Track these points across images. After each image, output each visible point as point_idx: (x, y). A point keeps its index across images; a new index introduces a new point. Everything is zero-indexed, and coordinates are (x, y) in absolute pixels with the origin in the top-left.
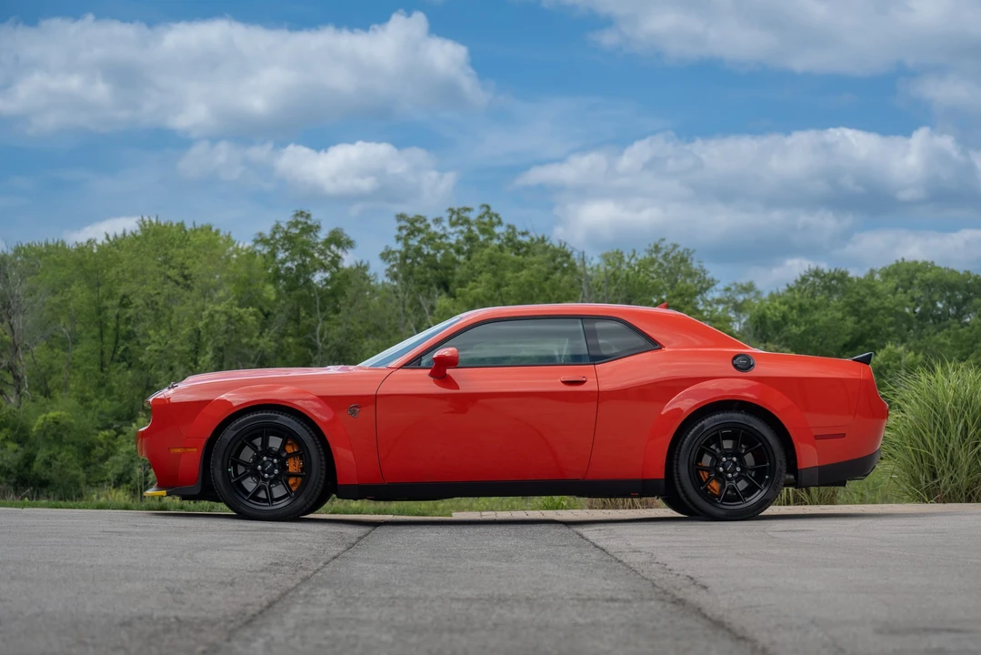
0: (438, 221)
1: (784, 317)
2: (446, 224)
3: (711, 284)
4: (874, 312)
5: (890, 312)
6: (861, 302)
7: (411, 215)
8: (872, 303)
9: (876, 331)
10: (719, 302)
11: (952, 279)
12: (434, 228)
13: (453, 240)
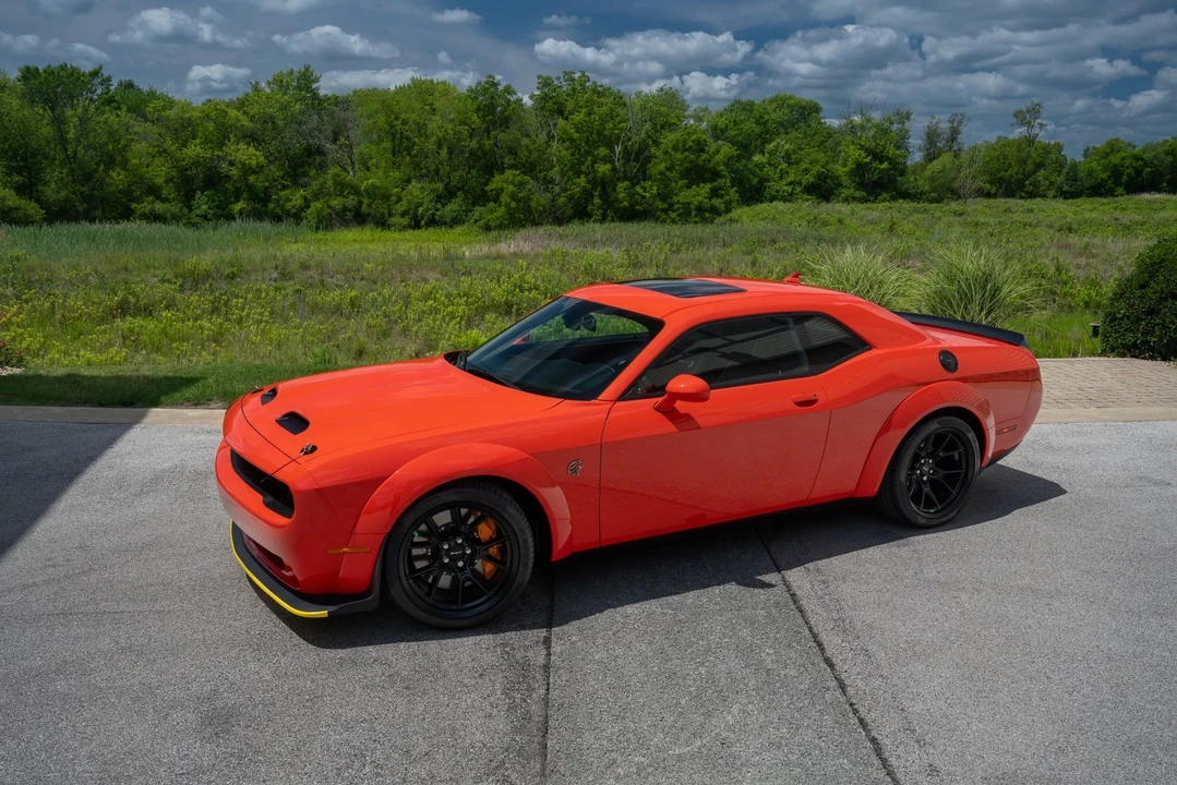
0: (558, 78)
1: (726, 127)
2: (562, 80)
3: (688, 106)
4: (767, 121)
5: (774, 121)
6: (762, 117)
7: (545, 75)
8: (766, 117)
9: (767, 132)
10: (691, 117)
11: (803, 104)
12: (556, 83)
13: (565, 89)
